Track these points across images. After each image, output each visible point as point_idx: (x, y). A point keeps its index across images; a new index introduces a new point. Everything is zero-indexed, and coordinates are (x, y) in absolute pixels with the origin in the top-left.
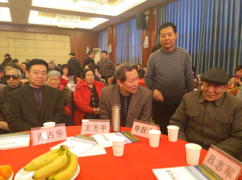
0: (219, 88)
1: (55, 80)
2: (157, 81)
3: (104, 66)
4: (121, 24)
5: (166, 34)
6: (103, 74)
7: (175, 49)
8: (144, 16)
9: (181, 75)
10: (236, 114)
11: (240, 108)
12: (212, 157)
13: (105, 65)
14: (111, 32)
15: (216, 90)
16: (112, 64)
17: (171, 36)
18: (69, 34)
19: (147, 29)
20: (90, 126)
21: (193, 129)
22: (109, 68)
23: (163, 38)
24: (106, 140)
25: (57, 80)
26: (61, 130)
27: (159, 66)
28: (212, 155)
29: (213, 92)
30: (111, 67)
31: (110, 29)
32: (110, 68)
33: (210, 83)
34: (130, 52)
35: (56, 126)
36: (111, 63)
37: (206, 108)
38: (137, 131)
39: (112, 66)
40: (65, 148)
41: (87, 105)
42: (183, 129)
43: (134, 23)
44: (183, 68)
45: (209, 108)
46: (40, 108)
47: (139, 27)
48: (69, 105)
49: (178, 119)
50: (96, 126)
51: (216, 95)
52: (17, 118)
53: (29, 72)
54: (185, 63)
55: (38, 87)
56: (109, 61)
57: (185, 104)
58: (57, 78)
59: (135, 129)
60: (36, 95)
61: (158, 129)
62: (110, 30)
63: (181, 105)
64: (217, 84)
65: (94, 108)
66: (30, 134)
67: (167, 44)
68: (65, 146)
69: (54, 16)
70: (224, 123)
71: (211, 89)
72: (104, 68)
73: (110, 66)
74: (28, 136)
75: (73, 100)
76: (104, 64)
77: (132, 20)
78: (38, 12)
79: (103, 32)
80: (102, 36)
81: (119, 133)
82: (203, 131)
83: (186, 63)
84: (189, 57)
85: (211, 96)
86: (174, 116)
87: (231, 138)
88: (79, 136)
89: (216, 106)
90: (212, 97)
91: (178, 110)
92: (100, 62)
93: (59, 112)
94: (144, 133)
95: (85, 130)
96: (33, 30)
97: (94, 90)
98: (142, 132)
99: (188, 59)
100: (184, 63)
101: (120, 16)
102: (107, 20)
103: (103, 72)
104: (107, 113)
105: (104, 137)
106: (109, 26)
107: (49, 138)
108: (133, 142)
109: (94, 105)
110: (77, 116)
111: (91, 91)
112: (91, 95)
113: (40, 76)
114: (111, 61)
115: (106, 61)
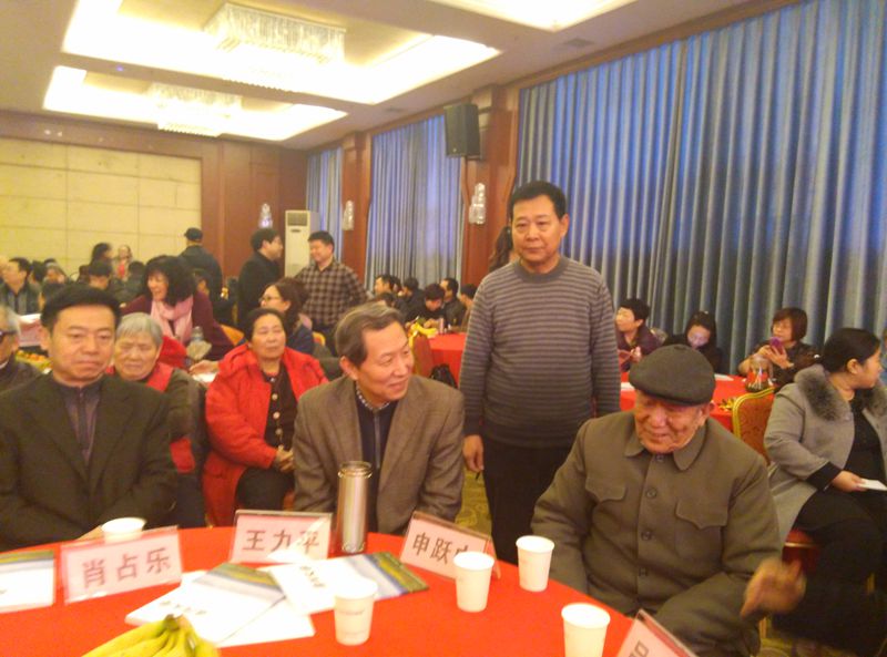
0: (679, 414)
1: (142, 347)
2: (498, 367)
3: (322, 287)
4: (390, 131)
5: (529, 222)
6: (318, 317)
7: (561, 268)
8: (473, 112)
9: (575, 352)
10: (740, 498)
11: (748, 479)
12: (640, 649)
13: (326, 284)
14: (353, 155)
15: (671, 420)
16: (352, 282)
17: (545, 226)
18: (199, 155)
19: (481, 157)
20: (263, 532)
21: (608, 541)
22: (340, 292)
23: (521, 232)
24: (316, 586)
25: (148, 348)
26: (162, 549)
27: (507, 320)
28: (639, 644)
29: (663, 424)
30: (348, 292)
31: (351, 144)
32: (343, 295)
33: (654, 396)
34: (420, 234)
35: (144, 537)
36: (349, 275)
37: (645, 473)
38: (422, 552)
39: (350, 286)
40: (182, 623)
41: (254, 436)
42: (576, 540)
43: (436, 132)
44: (585, 329)
45: (656, 474)
47: (455, 150)
48: (189, 440)
49: (562, 504)
50: (282, 535)
51: (672, 433)
53: (51, 330)
54: (591, 312)
55: (81, 385)
56: (342, 266)
57: (582, 457)
58: (148, 341)
59: (414, 546)
60: (74, 412)
61: (486, 551)
62: (350, 150)
63: (571, 458)
64: (673, 402)
65: (281, 448)
66: (58, 567)
67: (533, 251)
68: (179, 618)
69: (144, 89)
70: (701, 527)
71: (658, 416)
72: (321, 295)
73: (343, 285)
74: (48, 568)
75: (202, 419)
76: (323, 280)
77: (430, 122)
78: (83, 72)
79: (326, 156)
80: (318, 168)
81: (361, 559)
82: (634, 550)
83: (593, 315)
84: (604, 296)
85: (659, 435)
86: (549, 494)
87: (723, 574)
88: (223, 571)
89: (676, 468)
90: (660, 439)
91: (562, 474)
92: (309, 270)
93: (155, 473)
94: (442, 561)
95: (244, 549)
96: (60, 134)
97: (283, 384)
98: (437, 556)
99: (601, 300)
100: (586, 315)
101: (389, 106)
102: (340, 115)
103: (319, 309)
104: (319, 472)
105: (309, 572)
106: (348, 136)
107: (121, 578)
108: (405, 594)
109: (278, 437)
110: (218, 476)
111: (269, 385)
112: (268, 401)
113: (91, 346)
114: (350, 270)
115: (329, 269)
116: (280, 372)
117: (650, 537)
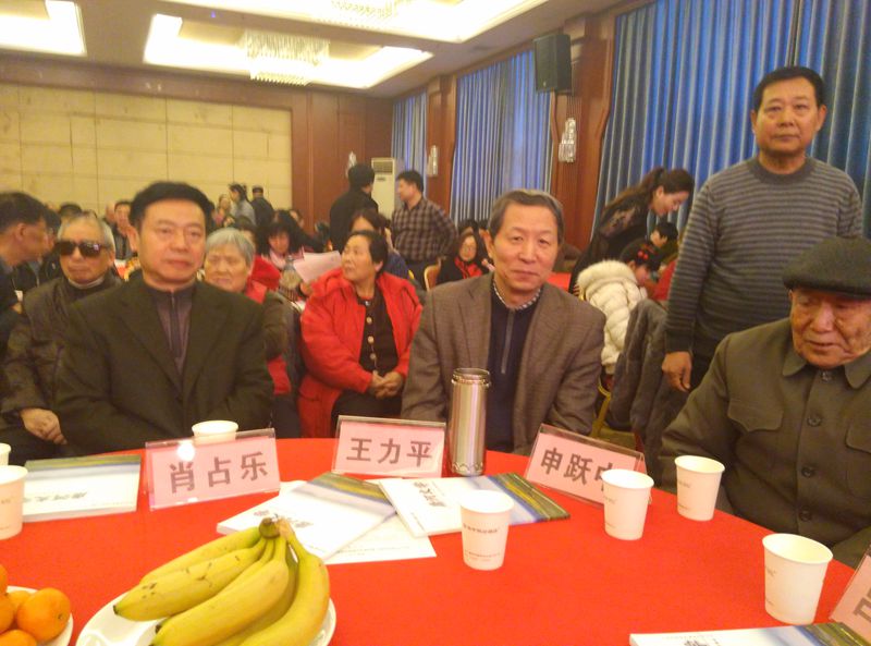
0: (851, 311)
4: (476, 72)
5: (784, 103)
7: (808, 168)
8: (565, 43)
13: (415, 222)
14: (438, 99)
17: (803, 111)
18: (289, 106)
19: (572, 90)
20: (369, 441)
23: (772, 117)
24: (434, 504)
26: (259, 454)
29: (830, 328)
31: (436, 88)
34: (506, 176)
35: (238, 438)
36: (437, 213)
38: (552, 469)
40: (282, 529)
43: (525, 69)
46: (180, 367)
47: (545, 84)
50: (390, 445)
51: (842, 341)
52: (94, 400)
53: (139, 229)
55: (172, 288)
56: (429, 204)
59: (543, 464)
60: (166, 317)
61: (637, 469)
62: (436, 93)
65: (375, 373)
66: (143, 464)
67: (785, 138)
68: (278, 522)
71: (824, 317)
74: (133, 472)
76: (412, 219)
77: (518, 58)
78: (179, 20)
79: (410, 104)
80: (403, 116)
81: (484, 480)
83: (843, 224)
88: (325, 481)
89: (848, 385)
93: (251, 384)
95: (348, 458)
96: (159, 87)
97: (378, 307)
98: (572, 475)
101: (476, 44)
102: (426, 56)
105: (425, 489)
106: (433, 79)
107: (212, 483)
108: (541, 521)
109: (372, 362)
110: (313, 400)
111: (364, 308)
112: (363, 324)
113: (180, 243)
114: (437, 207)
115: (417, 207)
116: (375, 295)
117: (813, 473)
